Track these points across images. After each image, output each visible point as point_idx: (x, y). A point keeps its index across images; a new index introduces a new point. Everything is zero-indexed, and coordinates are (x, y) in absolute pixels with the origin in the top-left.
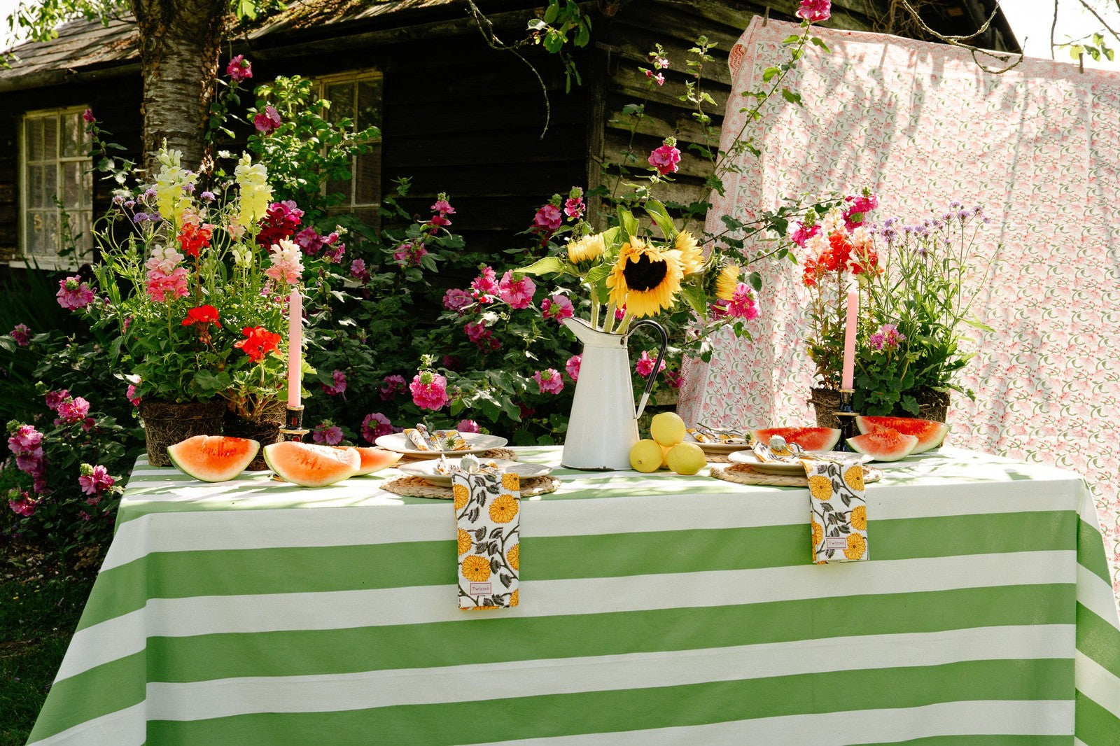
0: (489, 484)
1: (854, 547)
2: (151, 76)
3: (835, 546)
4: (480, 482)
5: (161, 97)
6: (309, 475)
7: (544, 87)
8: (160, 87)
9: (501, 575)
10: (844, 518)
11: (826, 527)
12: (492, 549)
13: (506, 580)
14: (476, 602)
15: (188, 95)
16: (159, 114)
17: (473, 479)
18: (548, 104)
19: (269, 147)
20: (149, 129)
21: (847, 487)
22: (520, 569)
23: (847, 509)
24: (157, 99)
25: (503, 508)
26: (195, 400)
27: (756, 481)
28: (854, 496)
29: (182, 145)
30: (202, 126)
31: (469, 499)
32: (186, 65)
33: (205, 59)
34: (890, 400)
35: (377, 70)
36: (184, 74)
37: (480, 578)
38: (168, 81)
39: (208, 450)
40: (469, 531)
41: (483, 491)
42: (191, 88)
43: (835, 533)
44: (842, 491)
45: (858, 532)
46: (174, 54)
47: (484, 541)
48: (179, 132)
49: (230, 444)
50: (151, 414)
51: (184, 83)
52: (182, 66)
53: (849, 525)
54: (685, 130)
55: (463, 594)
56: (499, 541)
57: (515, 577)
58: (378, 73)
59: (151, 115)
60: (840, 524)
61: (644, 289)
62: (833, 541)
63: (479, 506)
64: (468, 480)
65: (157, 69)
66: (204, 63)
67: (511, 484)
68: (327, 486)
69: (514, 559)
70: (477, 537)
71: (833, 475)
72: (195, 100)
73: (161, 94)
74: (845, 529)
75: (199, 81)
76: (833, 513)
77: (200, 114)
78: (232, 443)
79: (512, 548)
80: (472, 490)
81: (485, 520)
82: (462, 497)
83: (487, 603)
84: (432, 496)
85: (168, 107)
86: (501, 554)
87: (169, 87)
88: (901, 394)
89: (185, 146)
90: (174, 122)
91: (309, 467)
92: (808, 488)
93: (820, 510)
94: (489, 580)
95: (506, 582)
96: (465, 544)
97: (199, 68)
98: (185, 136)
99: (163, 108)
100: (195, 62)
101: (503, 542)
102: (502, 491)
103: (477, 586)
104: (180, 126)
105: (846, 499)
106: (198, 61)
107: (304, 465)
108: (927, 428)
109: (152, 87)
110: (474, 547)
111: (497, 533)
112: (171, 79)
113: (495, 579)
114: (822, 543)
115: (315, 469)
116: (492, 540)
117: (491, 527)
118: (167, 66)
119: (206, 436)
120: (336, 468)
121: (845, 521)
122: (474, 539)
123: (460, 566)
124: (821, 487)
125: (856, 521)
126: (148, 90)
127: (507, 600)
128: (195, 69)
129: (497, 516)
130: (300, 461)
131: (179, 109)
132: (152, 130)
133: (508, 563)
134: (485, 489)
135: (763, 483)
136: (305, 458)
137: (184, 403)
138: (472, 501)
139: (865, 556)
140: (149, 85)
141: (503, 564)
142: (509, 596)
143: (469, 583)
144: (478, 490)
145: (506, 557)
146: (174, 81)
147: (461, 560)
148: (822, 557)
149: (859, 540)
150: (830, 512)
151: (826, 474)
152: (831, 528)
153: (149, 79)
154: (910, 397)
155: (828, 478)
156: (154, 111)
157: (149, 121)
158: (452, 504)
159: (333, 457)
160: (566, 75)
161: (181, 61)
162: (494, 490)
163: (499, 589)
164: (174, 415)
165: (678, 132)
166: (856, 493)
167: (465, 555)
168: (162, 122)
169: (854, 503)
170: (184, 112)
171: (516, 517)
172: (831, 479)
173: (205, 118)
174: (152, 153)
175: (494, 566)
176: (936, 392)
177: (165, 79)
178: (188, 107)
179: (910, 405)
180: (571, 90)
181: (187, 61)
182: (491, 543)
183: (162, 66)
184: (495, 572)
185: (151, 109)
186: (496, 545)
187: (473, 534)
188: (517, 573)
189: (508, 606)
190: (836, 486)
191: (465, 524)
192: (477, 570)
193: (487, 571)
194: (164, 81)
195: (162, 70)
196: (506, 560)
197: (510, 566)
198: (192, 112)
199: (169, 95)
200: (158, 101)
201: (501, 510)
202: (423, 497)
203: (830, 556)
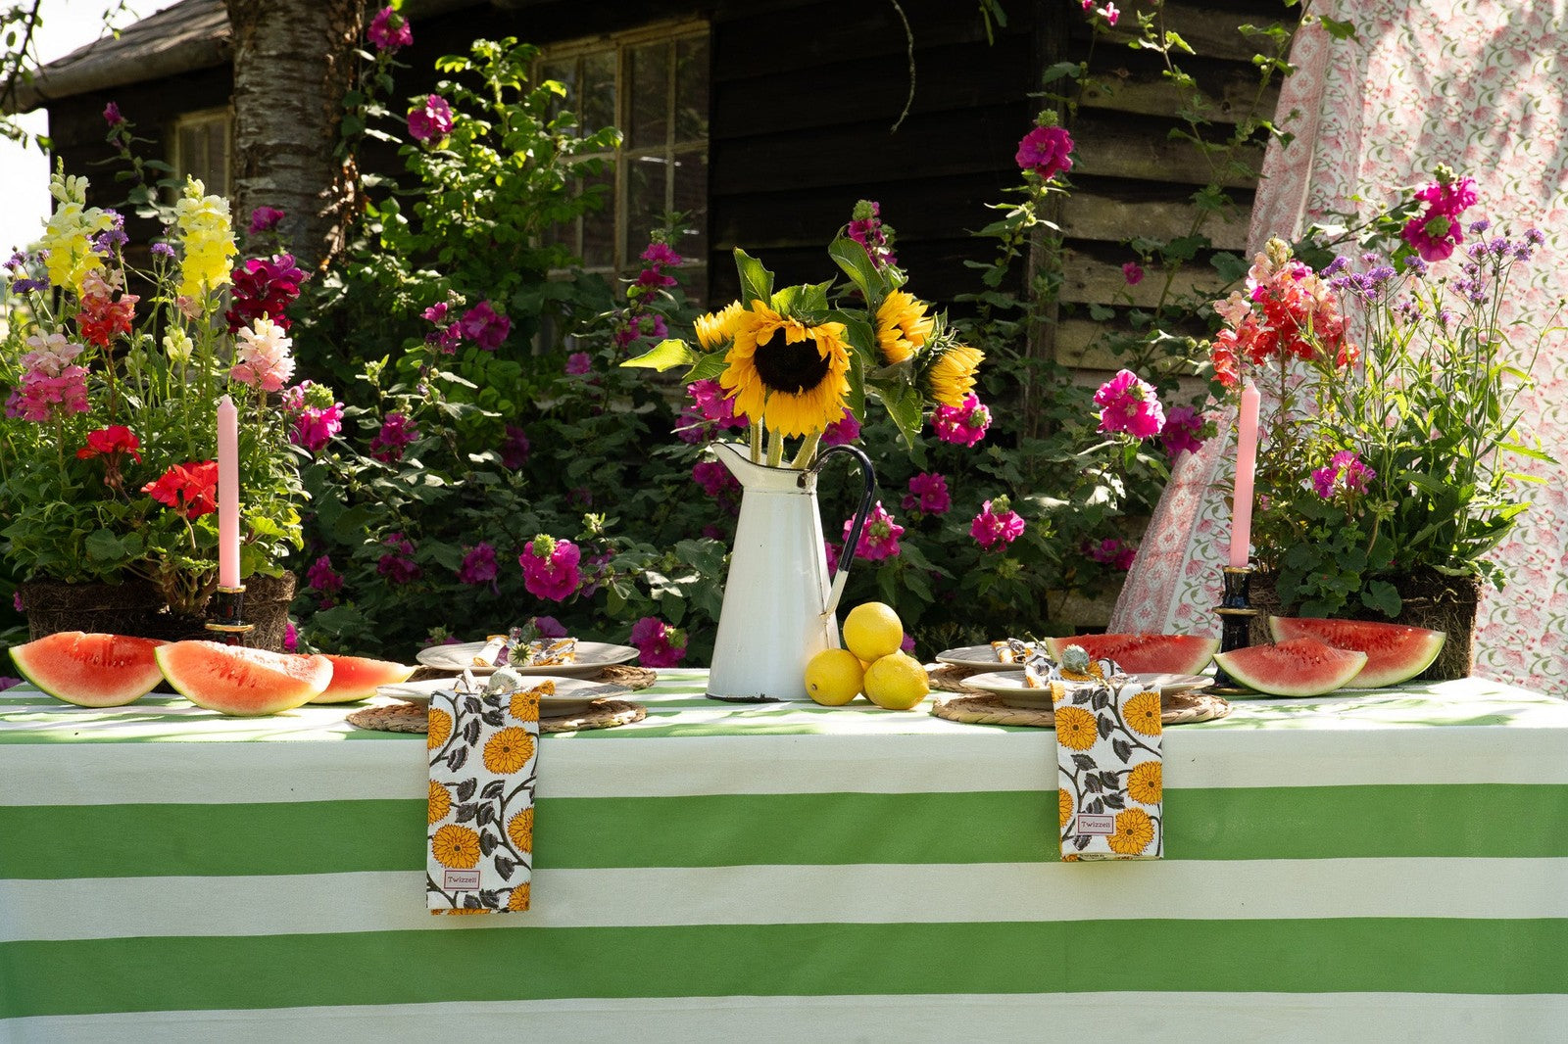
0: (486, 709)
1: (1130, 832)
2: (243, 50)
3: (1092, 829)
4: (472, 704)
5: (258, 84)
6: (235, 697)
7: (911, 38)
8: (257, 68)
9: (497, 858)
10: (1117, 781)
11: (1080, 797)
12: (484, 815)
13: (504, 868)
14: (453, 901)
15: (303, 80)
16: (256, 115)
17: (462, 700)
18: (912, 68)
19: (436, 165)
20: (241, 140)
21: (1127, 727)
22: (534, 852)
23: (1122, 766)
24: (252, 89)
25: (506, 749)
26: (98, 580)
27: (975, 716)
28: (1139, 745)
29: (293, 167)
30: (329, 132)
31: (452, 732)
32: (299, 28)
33: (333, 16)
34: (1339, 590)
35: (700, 18)
36: (296, 44)
37: (463, 862)
38: (269, 57)
39: (85, 655)
40: (448, 785)
41: (476, 721)
42: (308, 68)
43: (1096, 808)
44: (1117, 735)
45: (1140, 806)
46: (277, 9)
47: (471, 801)
48: (288, 145)
49: (127, 647)
50: (31, 602)
51: (296, 59)
52: (291, 30)
53: (1125, 795)
54: (1243, 102)
55: (433, 887)
56: (496, 803)
57: (521, 862)
58: (705, 24)
59: (243, 117)
60: (1107, 792)
61: (797, 391)
62: (1089, 820)
63: (468, 744)
64: (453, 702)
65: (253, 36)
66: (331, 22)
67: (524, 711)
68: (270, 715)
69: (521, 834)
70: (459, 794)
71: (1102, 707)
72: (316, 87)
73: (258, 79)
74: (1116, 802)
75: (324, 54)
76: (1095, 772)
77: (325, 112)
78: (128, 646)
79: (518, 815)
80: (458, 719)
81: (475, 768)
82: (440, 729)
83: (470, 903)
84: (399, 728)
85: (270, 101)
86: (499, 824)
87: (271, 68)
88: (1364, 577)
89: (298, 167)
90: (279, 128)
91: (234, 683)
92: (1053, 728)
93: (1072, 767)
94: (478, 866)
95: (504, 869)
96: (440, 805)
97: (323, 32)
98: (299, 150)
99: (262, 105)
100: (314, 21)
101: (503, 805)
102: (509, 721)
103: (456, 875)
104: (289, 133)
105: (1123, 751)
106: (320, 20)
107: (225, 679)
108: (1401, 639)
109: (245, 68)
110: (453, 812)
111: (494, 790)
112: (273, 53)
113: (486, 864)
114: (1069, 823)
115: (245, 686)
116: (484, 801)
117: (485, 778)
118: (267, 30)
119: (81, 633)
120: (285, 687)
121: (1117, 788)
122: (455, 799)
123: (430, 841)
124: (1076, 728)
125: (1139, 788)
126: (240, 74)
127: (504, 901)
128: (315, 34)
129: (496, 762)
130: (217, 673)
131: (288, 105)
132: (245, 143)
133: (509, 839)
134: (480, 717)
135: (985, 720)
136: (226, 667)
137: (80, 584)
138: (456, 735)
139: (1151, 850)
140: (241, 65)
141: (500, 840)
142: (508, 893)
143: (443, 870)
144: (468, 718)
145: (506, 829)
146: (280, 57)
147: (432, 831)
148: (1068, 848)
149: (1140, 821)
150: (1090, 771)
151: (1088, 706)
152: (1090, 798)
153: (241, 54)
154: (1384, 584)
155: (1091, 711)
156: (248, 110)
157: (240, 128)
158: (425, 741)
159: (279, 669)
160: (982, 14)
161: (291, 22)
162: (494, 719)
163: (492, 881)
164: (63, 603)
165: (1227, 106)
166: (1143, 739)
167: (439, 825)
168: (260, 128)
169: (1138, 757)
170: (296, 109)
171: (529, 765)
172: (1096, 714)
173: (335, 119)
174: (243, 182)
175: (487, 843)
176: (1442, 576)
177: (264, 53)
178: (303, 101)
179: (1386, 598)
180: (995, 39)
181: (301, 21)
182: (483, 806)
183: (260, 31)
184: (487, 854)
185: (244, 107)
186: (492, 809)
187: (453, 790)
188: (527, 858)
189: (505, 910)
190: (1105, 727)
191: (442, 773)
192: (457, 848)
193: (474, 851)
194: (263, 57)
195: (260, 38)
196: (507, 835)
197: (512, 844)
198: (310, 109)
199: (270, 81)
200: (253, 93)
201: (503, 753)
202: (387, 730)
203: (1081, 847)
